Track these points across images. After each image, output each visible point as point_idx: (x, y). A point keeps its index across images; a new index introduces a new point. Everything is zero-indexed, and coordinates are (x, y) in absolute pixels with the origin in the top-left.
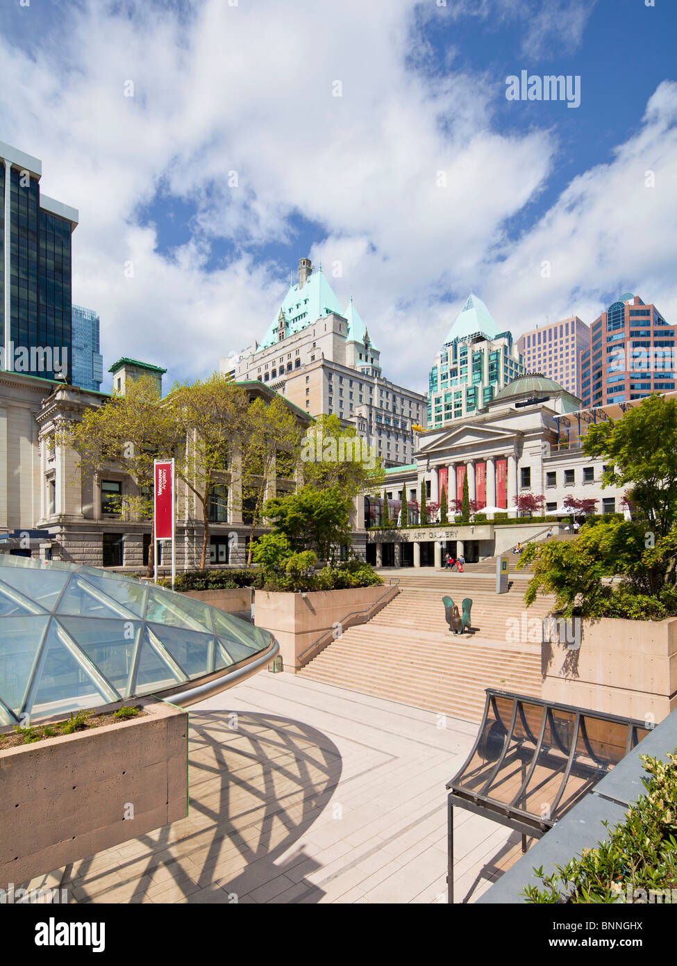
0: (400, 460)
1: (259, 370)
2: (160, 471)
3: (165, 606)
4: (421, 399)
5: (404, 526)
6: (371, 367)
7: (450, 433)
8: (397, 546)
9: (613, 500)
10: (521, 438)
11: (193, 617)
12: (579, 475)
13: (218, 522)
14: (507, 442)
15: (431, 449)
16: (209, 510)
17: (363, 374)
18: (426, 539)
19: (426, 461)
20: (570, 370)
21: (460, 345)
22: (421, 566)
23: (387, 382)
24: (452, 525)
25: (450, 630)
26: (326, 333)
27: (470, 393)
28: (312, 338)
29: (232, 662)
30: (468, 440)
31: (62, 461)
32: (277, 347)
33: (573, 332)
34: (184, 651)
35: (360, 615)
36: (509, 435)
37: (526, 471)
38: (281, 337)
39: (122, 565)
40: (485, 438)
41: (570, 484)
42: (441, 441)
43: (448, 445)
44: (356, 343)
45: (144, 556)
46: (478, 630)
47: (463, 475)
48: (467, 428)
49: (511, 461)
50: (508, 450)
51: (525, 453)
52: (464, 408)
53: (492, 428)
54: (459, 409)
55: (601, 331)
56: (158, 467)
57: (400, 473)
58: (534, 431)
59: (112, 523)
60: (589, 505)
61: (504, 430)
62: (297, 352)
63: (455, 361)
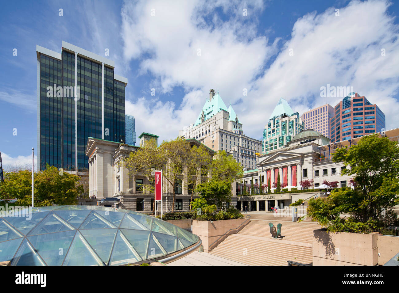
0: (251, 167)
1: (194, 135)
2: (157, 175)
3: (159, 226)
4: (259, 142)
5: (252, 194)
6: (238, 131)
7: (272, 156)
8: (249, 202)
9: (345, 181)
10: (303, 157)
11: (169, 230)
12: (330, 171)
13: (179, 194)
14: (297, 158)
15: (264, 162)
16: (175, 189)
17: (235, 133)
18: (262, 199)
19: (262, 167)
20: (325, 127)
21: (276, 119)
22: (260, 210)
23: (245, 136)
24: (273, 194)
25: (272, 236)
26: (220, 118)
27: (280, 139)
28: (215, 121)
29: (184, 247)
30: (280, 158)
31: (122, 172)
32: (201, 125)
33: (326, 111)
34: (166, 243)
35: (234, 230)
36: (298, 155)
37: (305, 171)
38: (203, 121)
39: (143, 210)
40: (287, 157)
41: (325, 175)
42: (268, 159)
43: (272, 160)
44: (232, 121)
45: (151, 207)
46: (284, 237)
47: (277, 173)
48: (279, 153)
49: (299, 166)
50: (297, 162)
51: (305, 163)
52: (278, 145)
53: (290, 153)
54: (276, 146)
55: (340, 109)
56: (156, 173)
57: (251, 173)
58: (309, 153)
59: (139, 195)
60: (334, 184)
61: (295, 153)
62: (209, 126)
63: (274, 126)
